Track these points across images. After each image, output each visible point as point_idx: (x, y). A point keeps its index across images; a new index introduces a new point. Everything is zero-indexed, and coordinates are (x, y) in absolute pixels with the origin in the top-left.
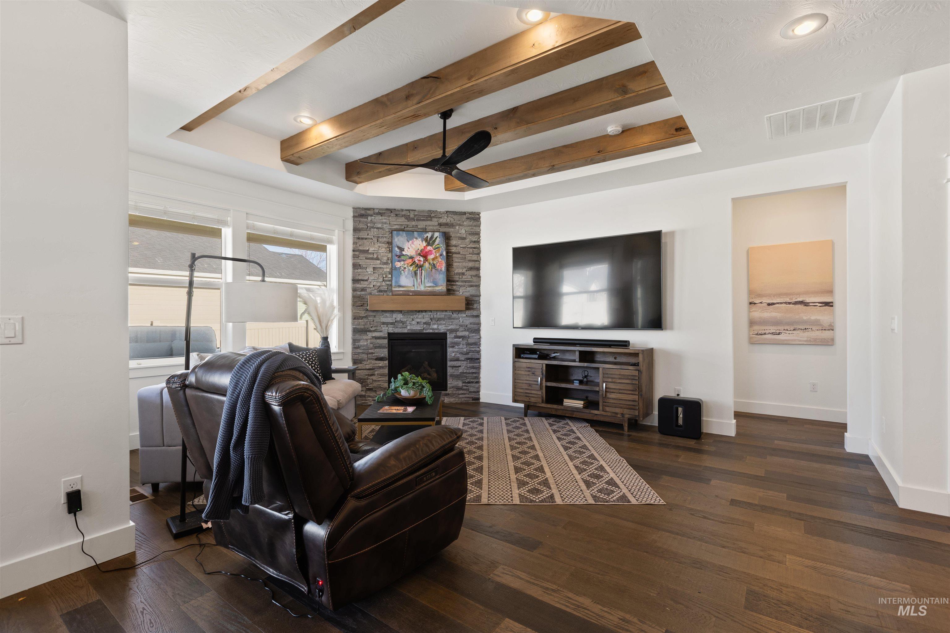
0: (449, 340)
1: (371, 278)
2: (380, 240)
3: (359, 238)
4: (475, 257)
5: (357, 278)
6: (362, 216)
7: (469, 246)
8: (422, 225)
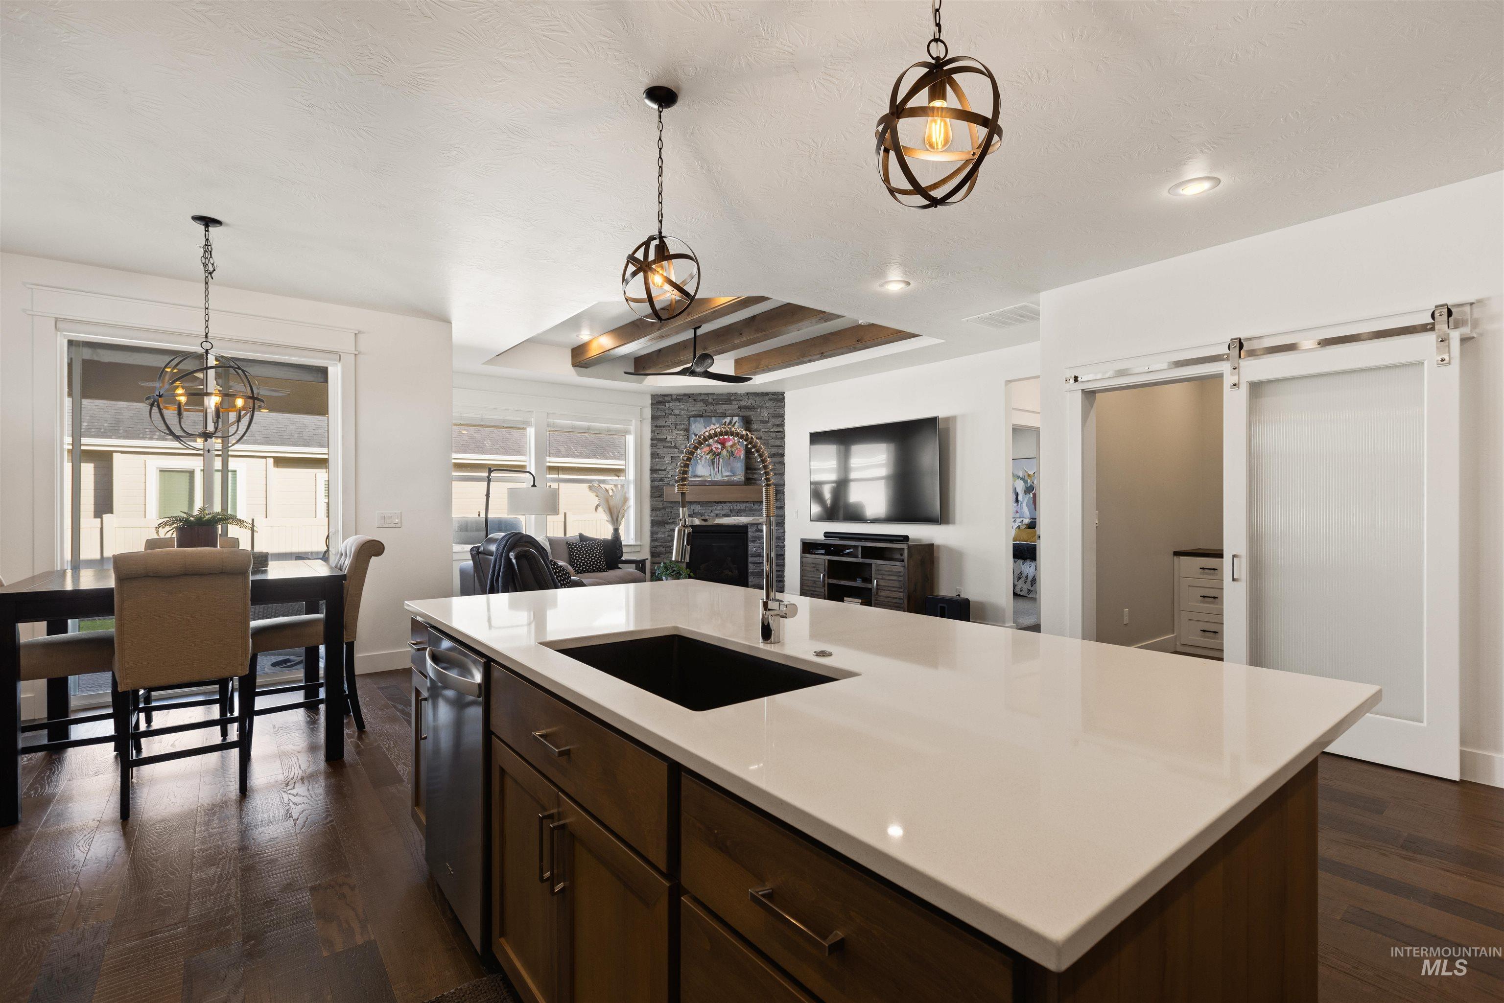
0: (750, 534)
1: (669, 468)
2: (678, 427)
3: (657, 426)
4: (778, 443)
5: (655, 468)
6: (660, 403)
7: (772, 430)
8: (720, 409)
